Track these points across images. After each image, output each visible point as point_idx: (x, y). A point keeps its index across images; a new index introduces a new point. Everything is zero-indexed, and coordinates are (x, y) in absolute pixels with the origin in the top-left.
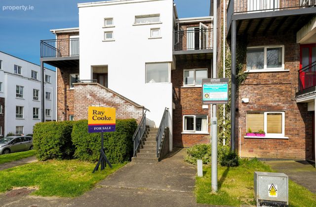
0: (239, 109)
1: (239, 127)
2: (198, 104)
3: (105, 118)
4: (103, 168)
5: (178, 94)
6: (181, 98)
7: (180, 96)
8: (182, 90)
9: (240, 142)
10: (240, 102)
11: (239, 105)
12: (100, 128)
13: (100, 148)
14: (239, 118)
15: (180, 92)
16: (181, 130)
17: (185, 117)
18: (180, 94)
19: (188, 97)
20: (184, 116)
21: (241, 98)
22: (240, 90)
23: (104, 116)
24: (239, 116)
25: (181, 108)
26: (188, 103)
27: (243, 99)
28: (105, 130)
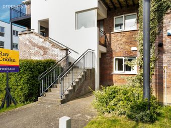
0: (164, 43)
1: (164, 65)
2: (127, 47)
3: (10, 60)
4: (8, 106)
5: (109, 39)
6: (112, 42)
7: (110, 41)
8: (112, 35)
9: (165, 85)
10: (165, 35)
11: (164, 39)
12: (5, 69)
13: (6, 87)
14: (164, 55)
15: (110, 37)
16: (112, 71)
17: (116, 59)
18: (110, 39)
19: (117, 41)
20: (114, 58)
21: (167, 30)
22: (165, 21)
23: (8, 58)
24: (164, 53)
25: (112, 51)
26: (118, 46)
27: (168, 31)
28: (10, 71)
